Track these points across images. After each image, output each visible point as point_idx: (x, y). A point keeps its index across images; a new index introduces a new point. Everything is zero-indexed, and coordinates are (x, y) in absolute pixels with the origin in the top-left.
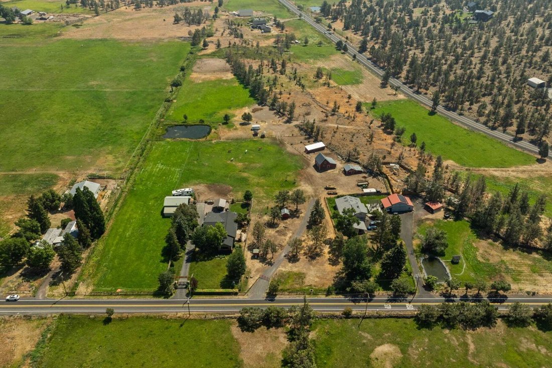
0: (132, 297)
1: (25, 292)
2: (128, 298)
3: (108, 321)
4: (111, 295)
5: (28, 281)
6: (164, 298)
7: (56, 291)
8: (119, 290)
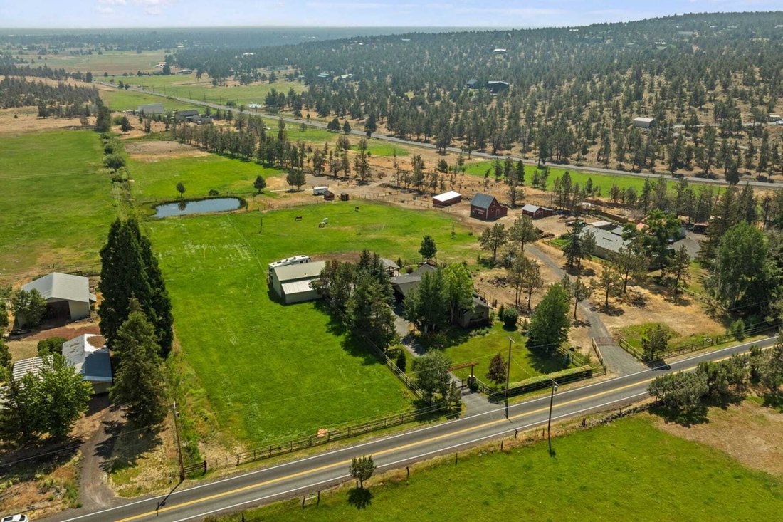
0: (371, 436)
1: (37, 505)
2: (363, 440)
3: (360, 497)
4: (310, 446)
5: (32, 478)
6: (448, 418)
7: (139, 477)
8: (322, 433)
